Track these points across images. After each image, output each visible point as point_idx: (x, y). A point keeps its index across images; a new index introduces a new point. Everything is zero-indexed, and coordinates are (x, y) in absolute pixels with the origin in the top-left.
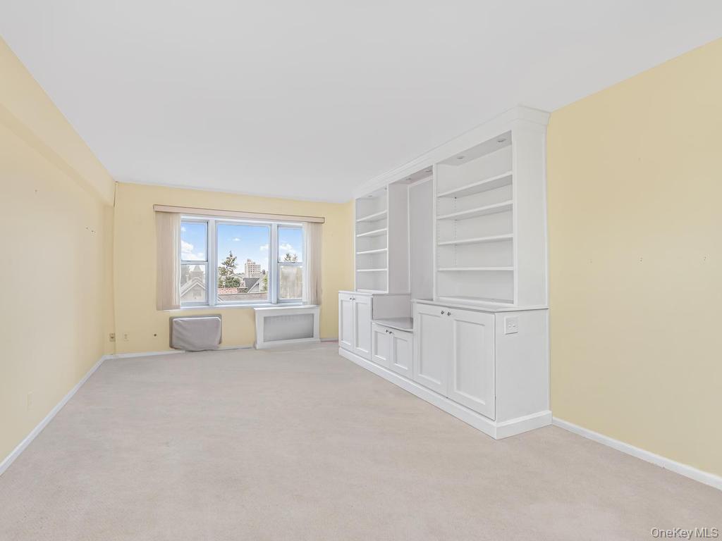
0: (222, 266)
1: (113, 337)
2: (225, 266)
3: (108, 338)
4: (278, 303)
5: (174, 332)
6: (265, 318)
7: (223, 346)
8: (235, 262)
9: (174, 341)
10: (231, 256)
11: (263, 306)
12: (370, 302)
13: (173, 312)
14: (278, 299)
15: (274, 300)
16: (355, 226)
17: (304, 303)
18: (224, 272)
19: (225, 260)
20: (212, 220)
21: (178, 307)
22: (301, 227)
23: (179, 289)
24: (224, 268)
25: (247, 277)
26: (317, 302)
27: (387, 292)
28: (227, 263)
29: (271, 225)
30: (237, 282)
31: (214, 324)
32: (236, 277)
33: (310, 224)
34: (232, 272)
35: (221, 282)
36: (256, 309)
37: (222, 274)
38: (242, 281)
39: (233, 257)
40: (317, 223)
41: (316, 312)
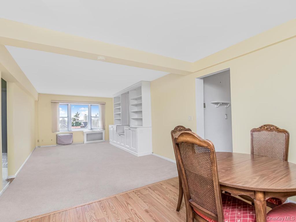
0: (74, 117)
1: (38, 141)
2: (75, 117)
3: (37, 141)
4: (91, 129)
5: (58, 139)
6: (87, 134)
7: (73, 143)
8: (79, 115)
9: (58, 142)
10: (78, 113)
11: (87, 130)
12: (116, 128)
13: (57, 133)
14: (91, 128)
15: (90, 128)
16: (114, 106)
17: (100, 129)
18: (74, 120)
19: (75, 115)
20: (69, 104)
21: (59, 131)
22: (98, 105)
23: (59, 125)
24: (74, 118)
25: (85, 121)
26: (104, 128)
27: (121, 125)
28: (76, 116)
29: (88, 105)
30: (80, 124)
31: (71, 136)
32: (80, 122)
33: (101, 105)
34: (78, 120)
35: (73, 124)
36: (84, 131)
37: (74, 121)
38: (82, 123)
39: (78, 114)
40: (103, 104)
41: (104, 132)
